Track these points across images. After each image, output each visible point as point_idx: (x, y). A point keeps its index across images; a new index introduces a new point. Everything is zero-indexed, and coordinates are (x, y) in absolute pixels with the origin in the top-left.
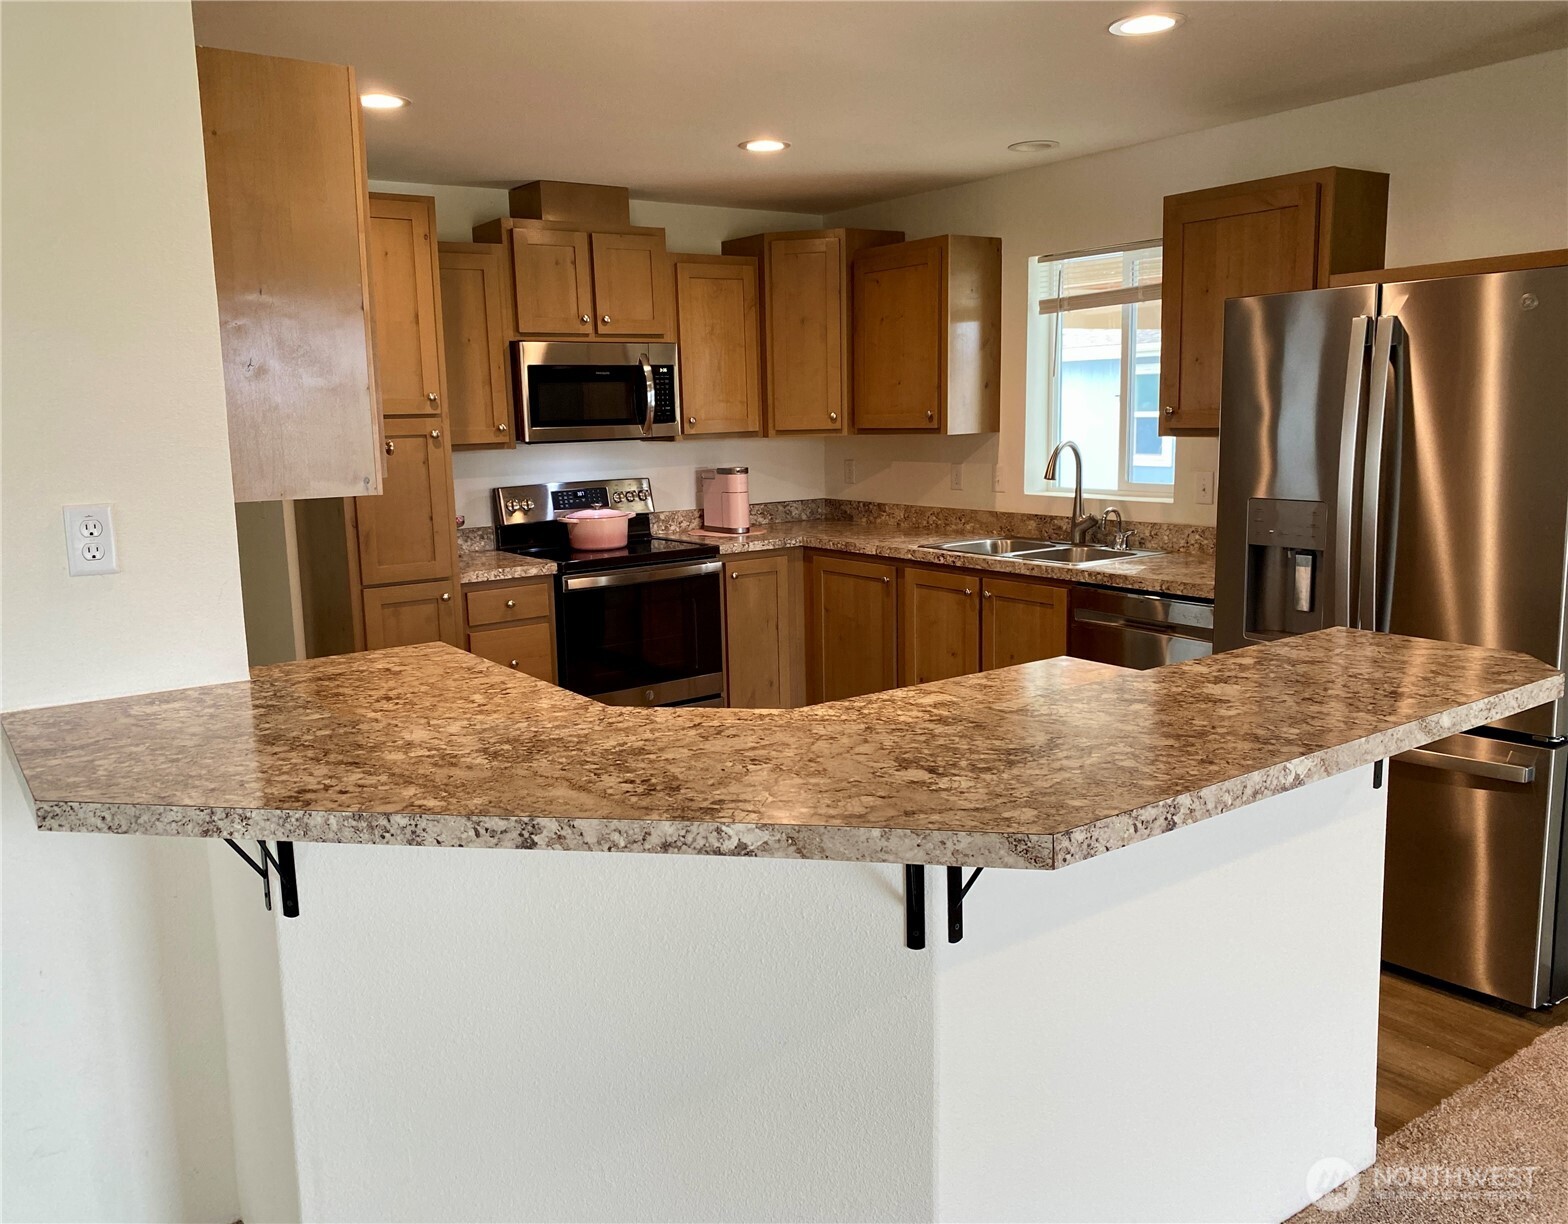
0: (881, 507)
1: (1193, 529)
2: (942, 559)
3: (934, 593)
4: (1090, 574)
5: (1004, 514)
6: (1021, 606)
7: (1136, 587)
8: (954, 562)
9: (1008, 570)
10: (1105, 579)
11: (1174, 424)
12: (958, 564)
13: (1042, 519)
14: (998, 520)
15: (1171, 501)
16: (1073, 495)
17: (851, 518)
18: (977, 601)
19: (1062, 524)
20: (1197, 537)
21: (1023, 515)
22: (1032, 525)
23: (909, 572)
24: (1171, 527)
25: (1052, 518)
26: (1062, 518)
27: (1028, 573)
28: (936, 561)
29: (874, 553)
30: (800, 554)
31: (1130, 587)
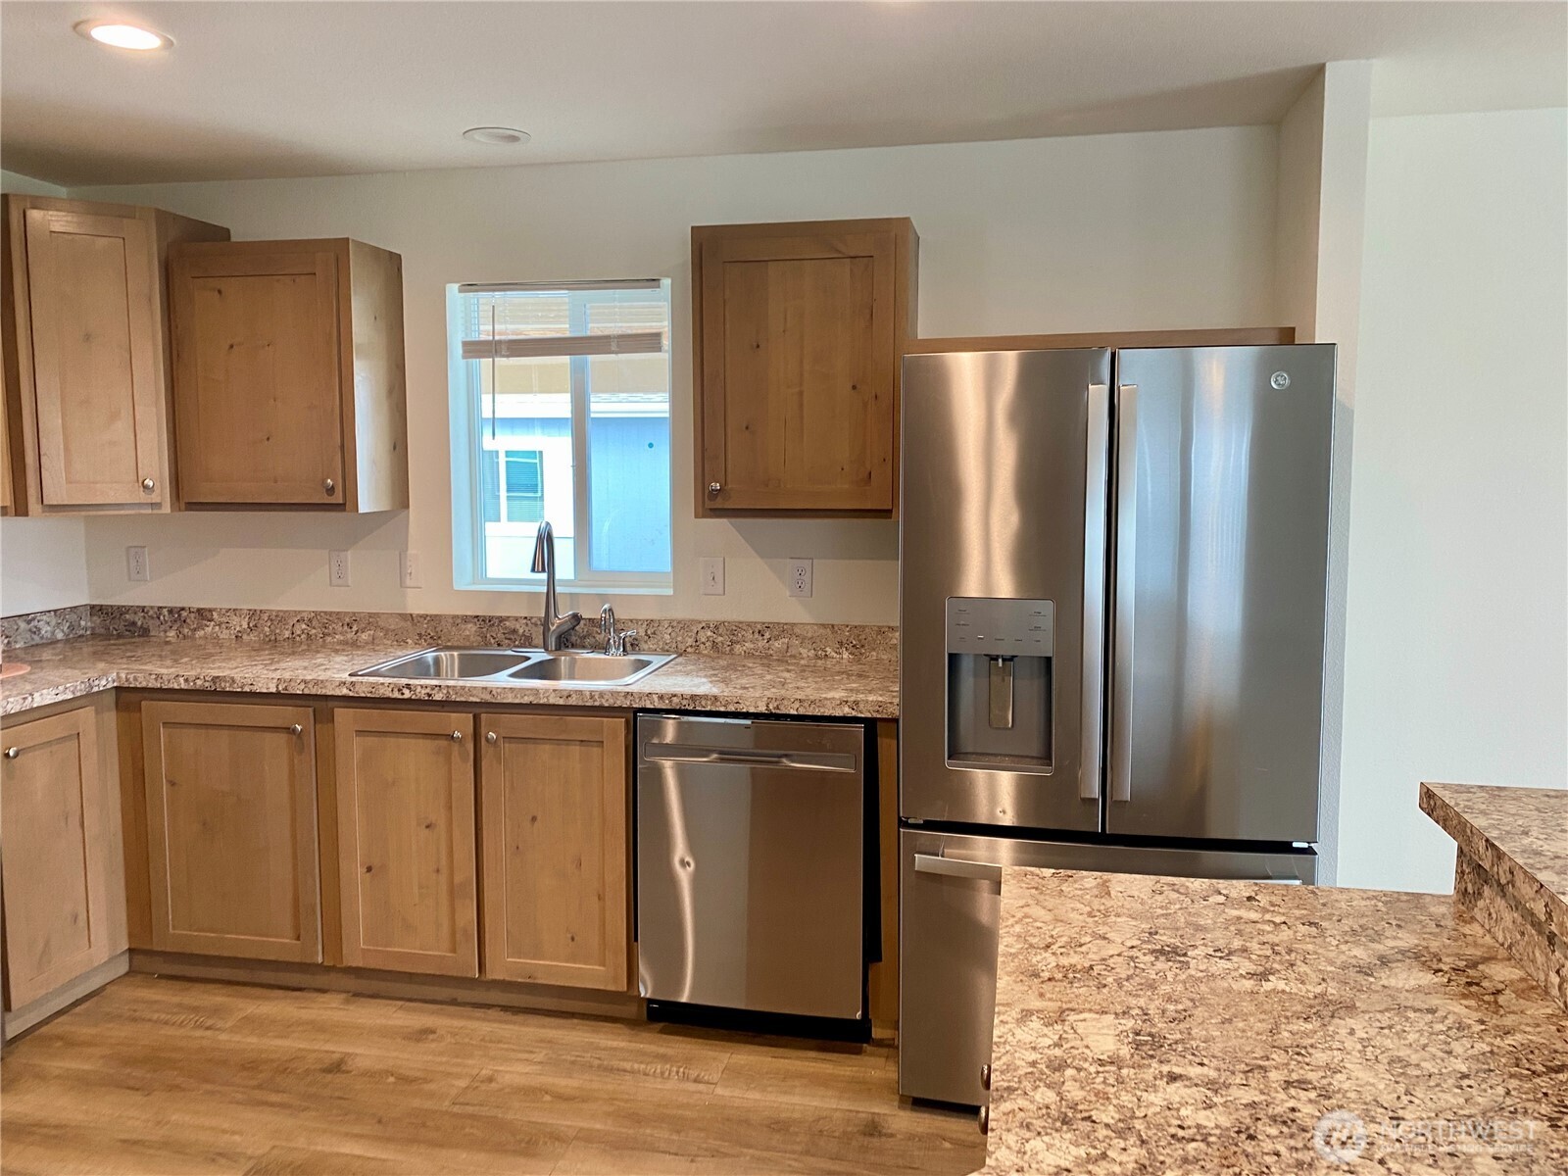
0: (203, 614)
1: (704, 624)
2: (406, 692)
3: (391, 741)
4: (661, 697)
5: (425, 616)
6: (547, 747)
7: (731, 708)
8: (429, 695)
9: (526, 700)
10: (685, 702)
11: (719, 504)
12: (438, 697)
13: (485, 621)
14: (414, 625)
15: (670, 592)
16: (544, 589)
17: (145, 632)
18: (470, 746)
19: (518, 626)
20: (709, 633)
21: (455, 617)
22: (471, 629)
23: (342, 714)
24: (675, 624)
25: (501, 619)
26: (516, 619)
27: (561, 702)
28: (397, 695)
29: (274, 690)
30: (111, 699)
31: (722, 709)
